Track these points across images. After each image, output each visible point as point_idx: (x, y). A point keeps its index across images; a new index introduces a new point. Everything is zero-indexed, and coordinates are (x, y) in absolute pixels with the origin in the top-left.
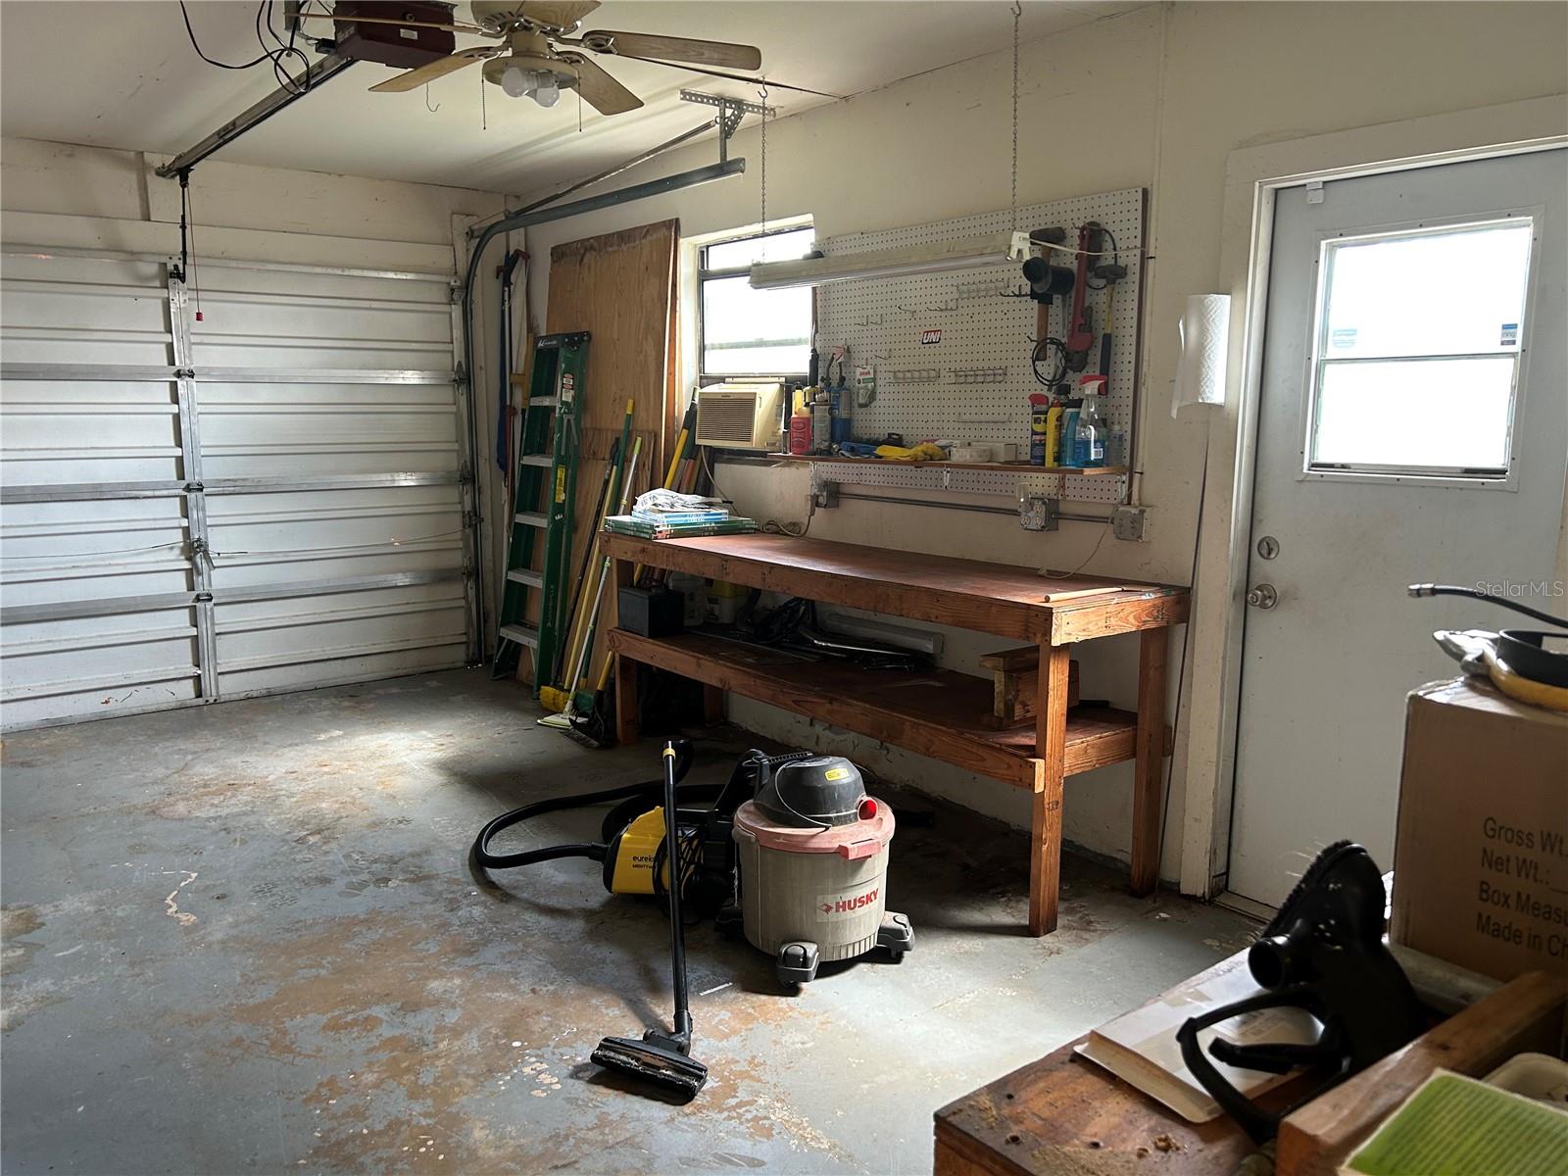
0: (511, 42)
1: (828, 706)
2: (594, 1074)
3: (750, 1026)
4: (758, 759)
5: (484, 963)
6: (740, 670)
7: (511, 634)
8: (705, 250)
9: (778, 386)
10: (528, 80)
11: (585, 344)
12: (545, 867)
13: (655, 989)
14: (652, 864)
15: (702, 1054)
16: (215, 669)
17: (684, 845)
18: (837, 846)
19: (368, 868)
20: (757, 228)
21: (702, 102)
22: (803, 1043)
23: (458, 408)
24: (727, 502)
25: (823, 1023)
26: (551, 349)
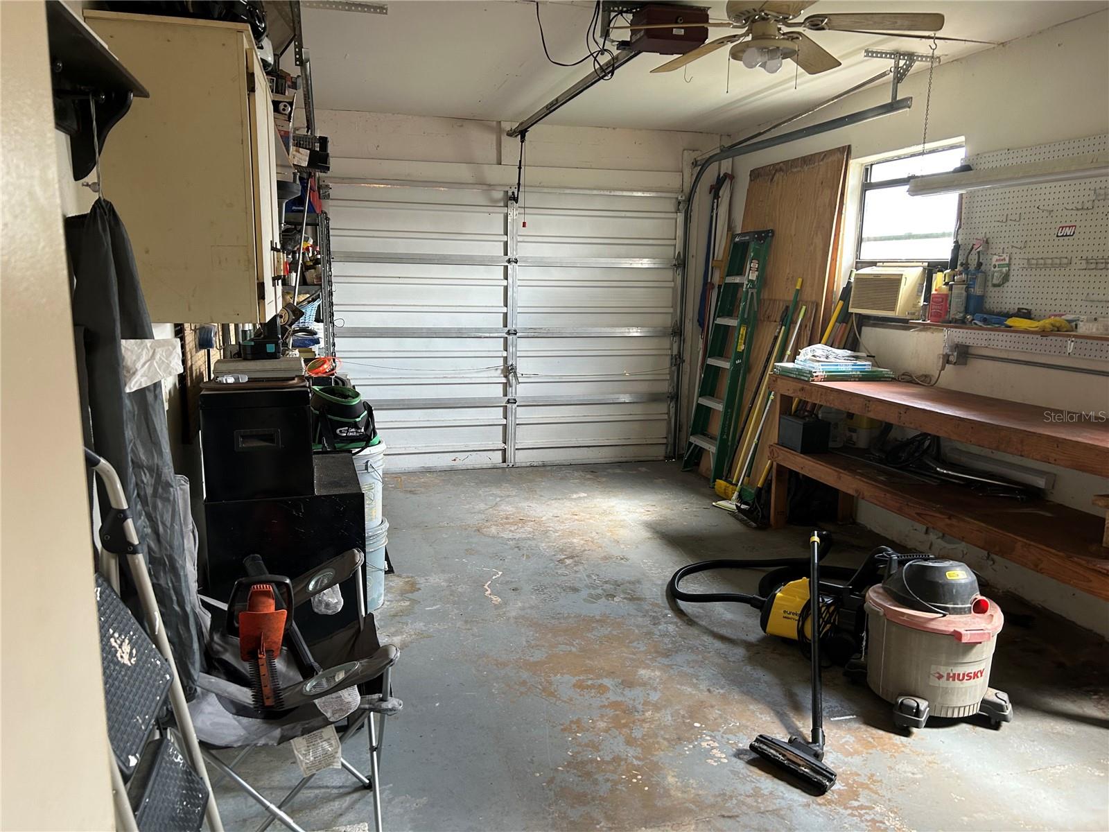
0: (751, 30)
1: (948, 521)
2: (751, 758)
3: (870, 751)
4: (887, 554)
5: (676, 665)
6: (873, 485)
7: (697, 441)
8: (869, 167)
9: (922, 268)
10: (761, 55)
11: (770, 238)
12: (718, 607)
13: (797, 707)
14: (797, 618)
15: (832, 763)
16: (514, 446)
17: (823, 609)
18: (952, 630)
19: (601, 586)
20: (919, 148)
21: (881, 57)
22: (913, 774)
23: (675, 284)
24: (870, 357)
25: (930, 763)
26: (745, 242)
